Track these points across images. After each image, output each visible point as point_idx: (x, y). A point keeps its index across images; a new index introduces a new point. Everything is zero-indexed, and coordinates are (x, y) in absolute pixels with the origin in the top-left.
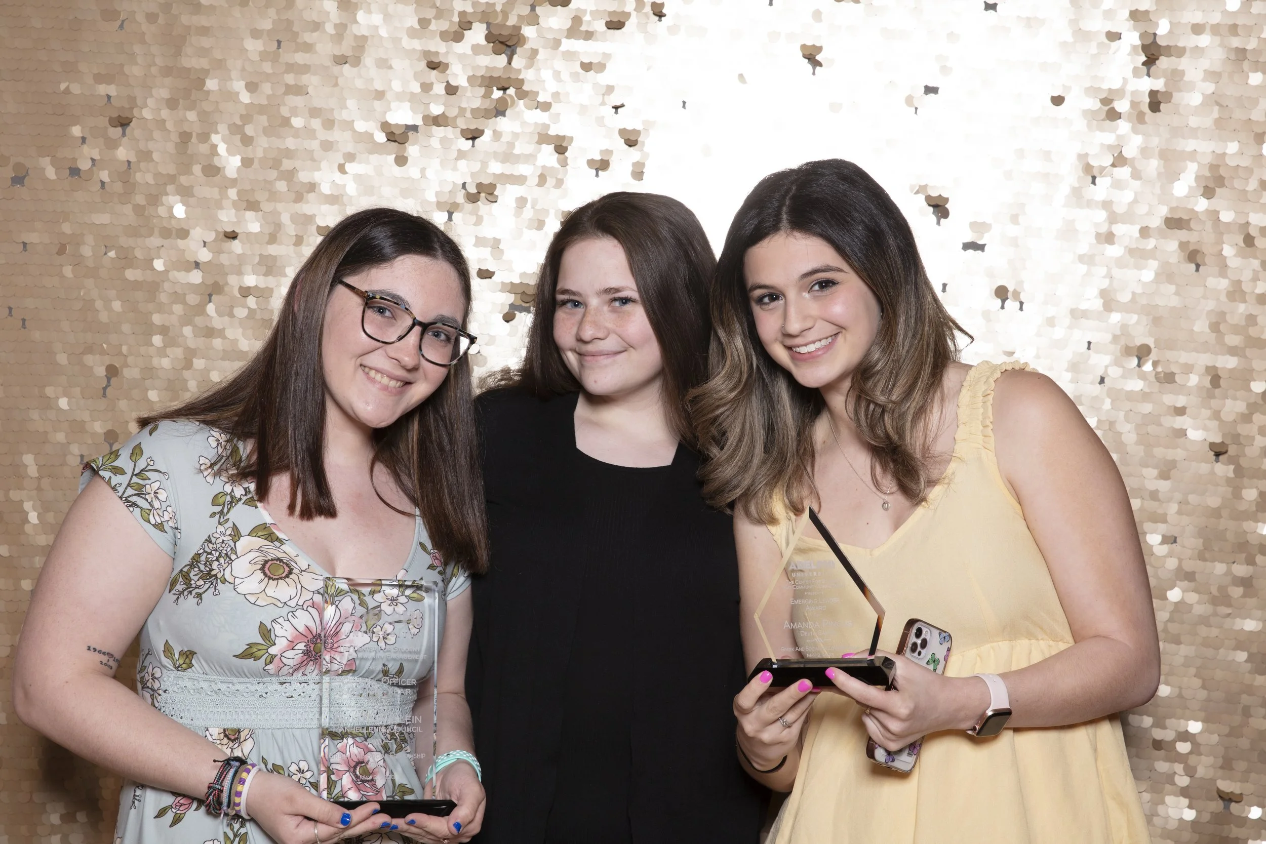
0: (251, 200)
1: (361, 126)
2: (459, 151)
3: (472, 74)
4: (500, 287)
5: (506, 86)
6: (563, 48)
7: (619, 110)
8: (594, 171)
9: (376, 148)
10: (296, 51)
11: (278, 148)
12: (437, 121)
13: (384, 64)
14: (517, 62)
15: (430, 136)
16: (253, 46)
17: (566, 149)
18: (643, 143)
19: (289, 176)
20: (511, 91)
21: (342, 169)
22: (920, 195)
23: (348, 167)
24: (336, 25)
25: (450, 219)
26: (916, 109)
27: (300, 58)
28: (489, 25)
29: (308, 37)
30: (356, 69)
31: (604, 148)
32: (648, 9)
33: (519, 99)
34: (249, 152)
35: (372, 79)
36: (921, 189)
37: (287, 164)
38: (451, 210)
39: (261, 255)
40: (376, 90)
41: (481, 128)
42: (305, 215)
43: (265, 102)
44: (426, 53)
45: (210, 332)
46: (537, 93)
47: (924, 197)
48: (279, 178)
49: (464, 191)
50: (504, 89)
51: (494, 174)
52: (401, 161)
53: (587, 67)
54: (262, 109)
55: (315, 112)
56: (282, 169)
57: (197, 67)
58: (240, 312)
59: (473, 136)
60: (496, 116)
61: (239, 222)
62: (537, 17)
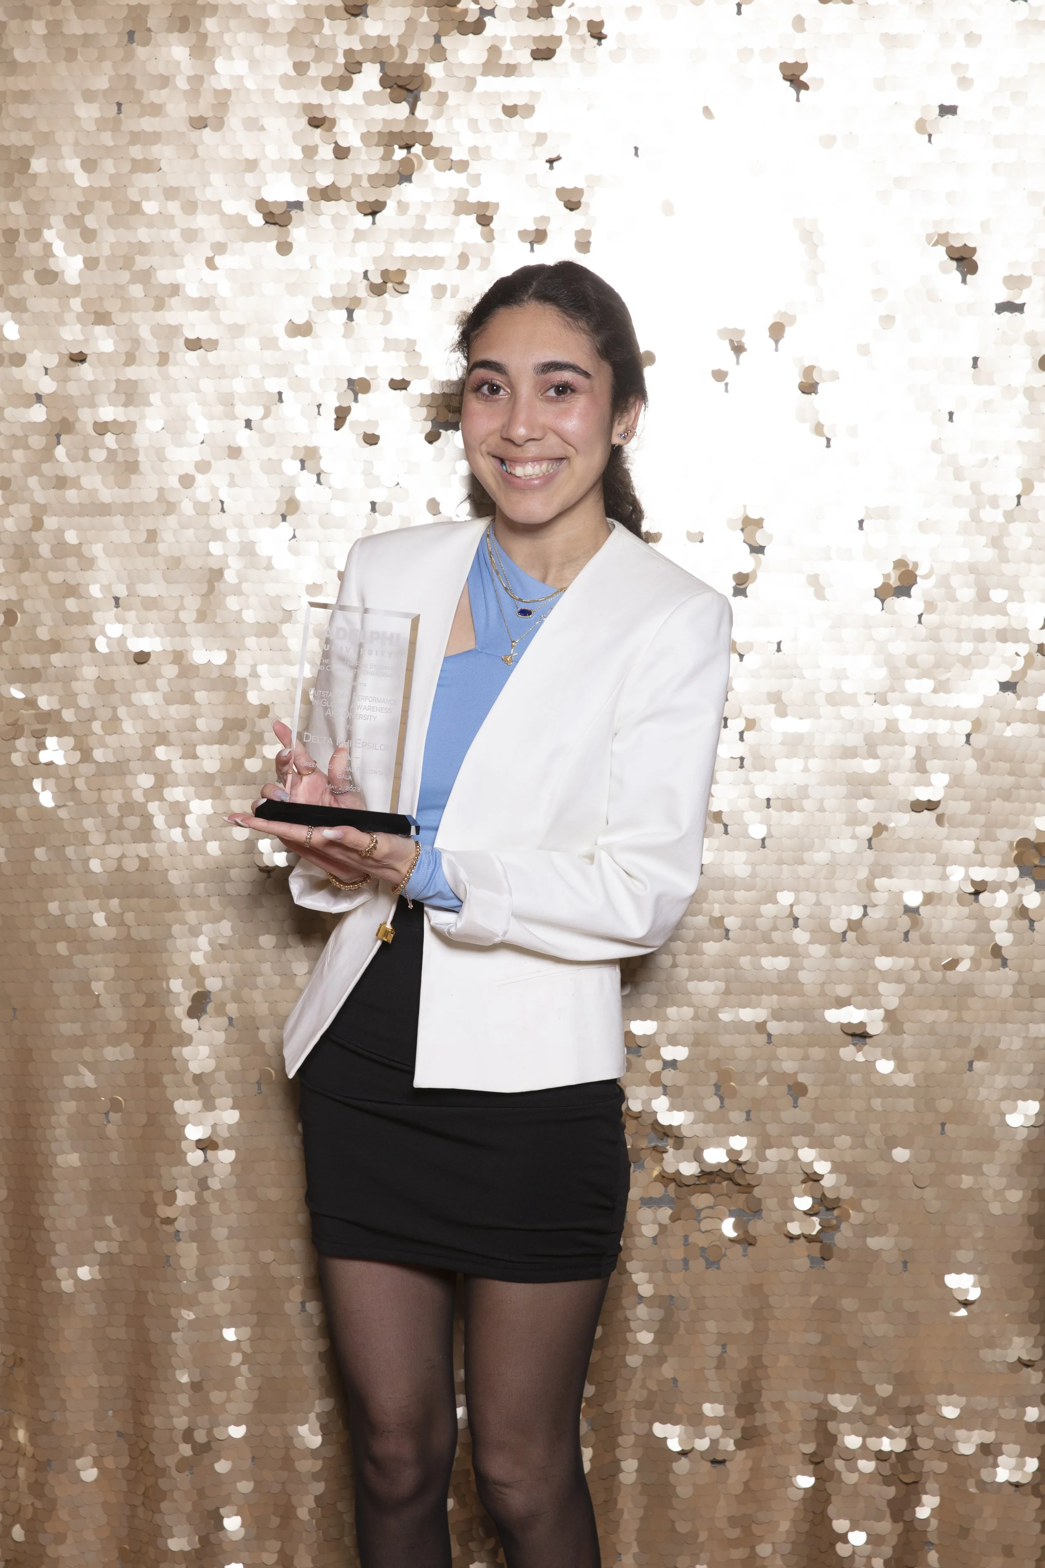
0: (101, 311)
1: (231, 207)
2: (357, 231)
3: (365, 130)
4: (418, 401)
5: (410, 143)
6: (478, 89)
7: (555, 164)
8: (528, 245)
9: (251, 235)
10: (141, 116)
11: (129, 242)
12: (328, 194)
13: (253, 125)
14: (423, 110)
15: (318, 213)
16: (88, 113)
17: (491, 219)
18: (588, 204)
19: (145, 277)
20: (417, 149)
21: (210, 263)
22: (939, 246)
23: (218, 260)
24: (190, 79)
25: (350, 318)
26: (930, 136)
27: (147, 124)
28: (383, 64)
29: (155, 96)
30: (219, 134)
31: (539, 215)
32: (584, 30)
33: (428, 158)
34: (93, 250)
35: (241, 146)
36: (942, 239)
37: (141, 262)
38: (352, 307)
39: (117, 381)
40: (247, 160)
41: (381, 199)
42: (169, 326)
43: (107, 184)
44: (307, 107)
45: (61, 483)
46: (449, 150)
47: (944, 249)
48: (133, 281)
49: (365, 282)
50: (408, 147)
51: (402, 257)
52: (284, 248)
53: (510, 111)
54: (104, 194)
55: (171, 193)
56: (134, 269)
57: (19, 144)
58: (98, 455)
59: (373, 210)
60: (400, 183)
61: (87, 340)
62: (444, 50)
